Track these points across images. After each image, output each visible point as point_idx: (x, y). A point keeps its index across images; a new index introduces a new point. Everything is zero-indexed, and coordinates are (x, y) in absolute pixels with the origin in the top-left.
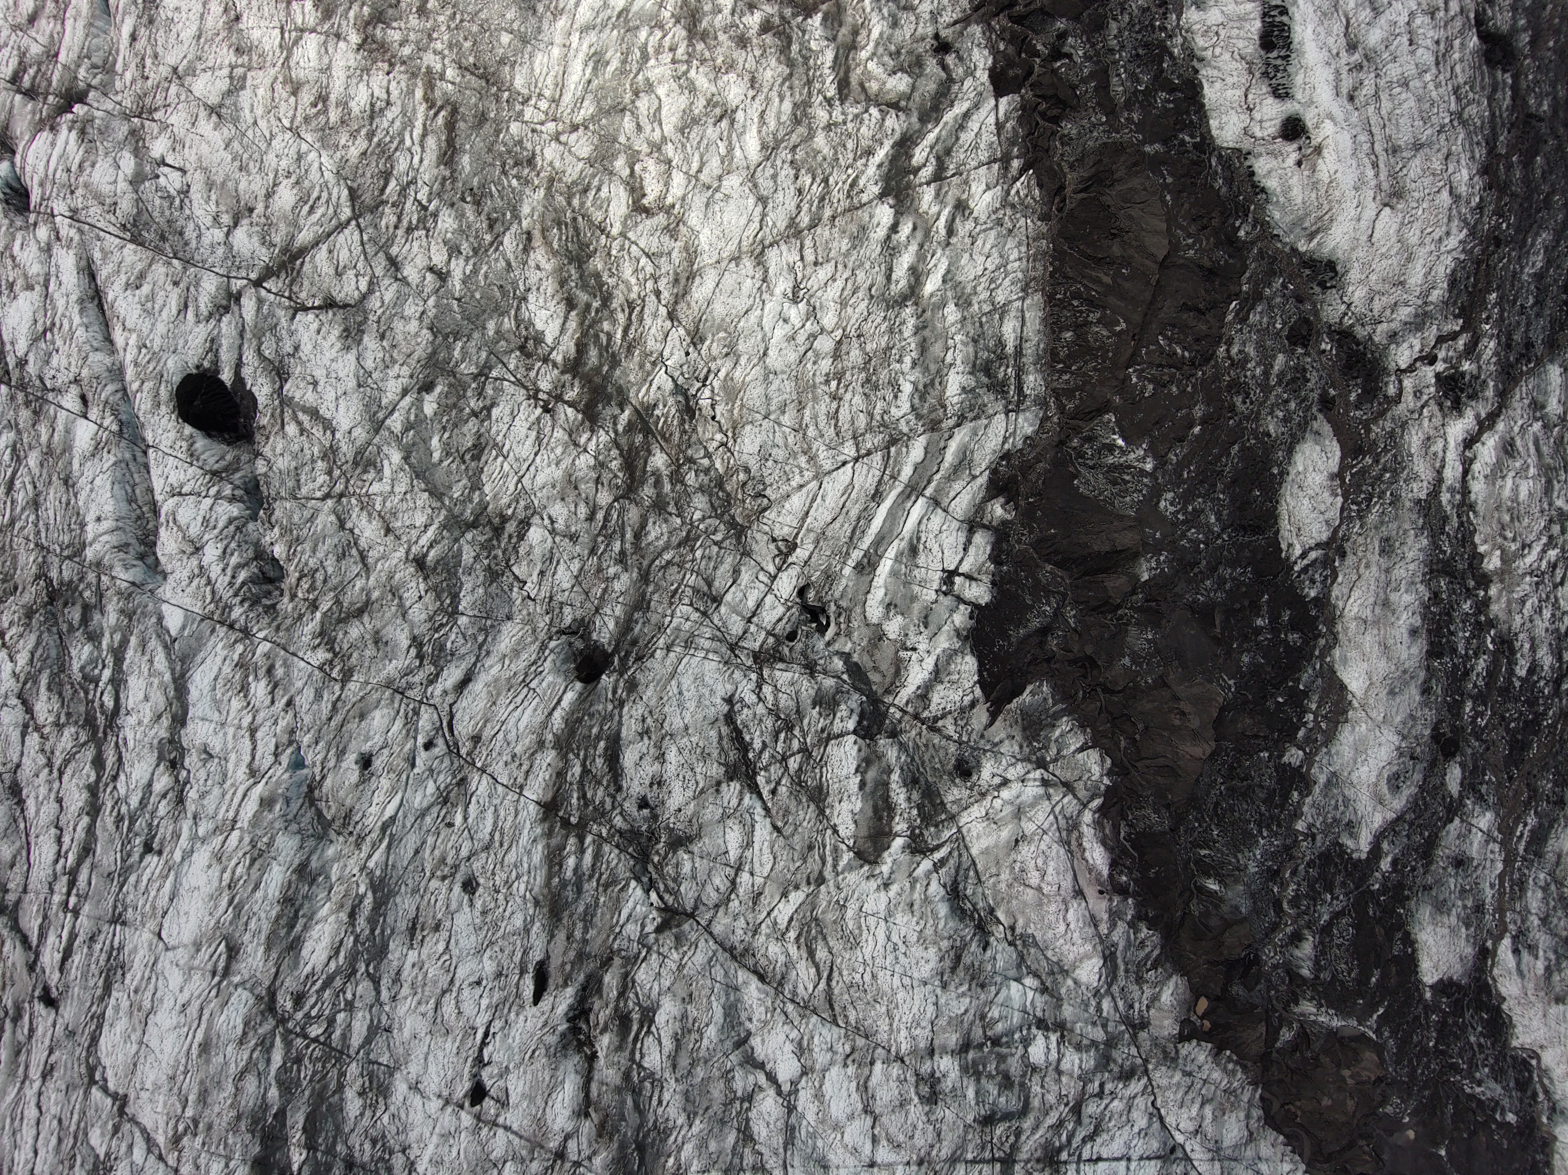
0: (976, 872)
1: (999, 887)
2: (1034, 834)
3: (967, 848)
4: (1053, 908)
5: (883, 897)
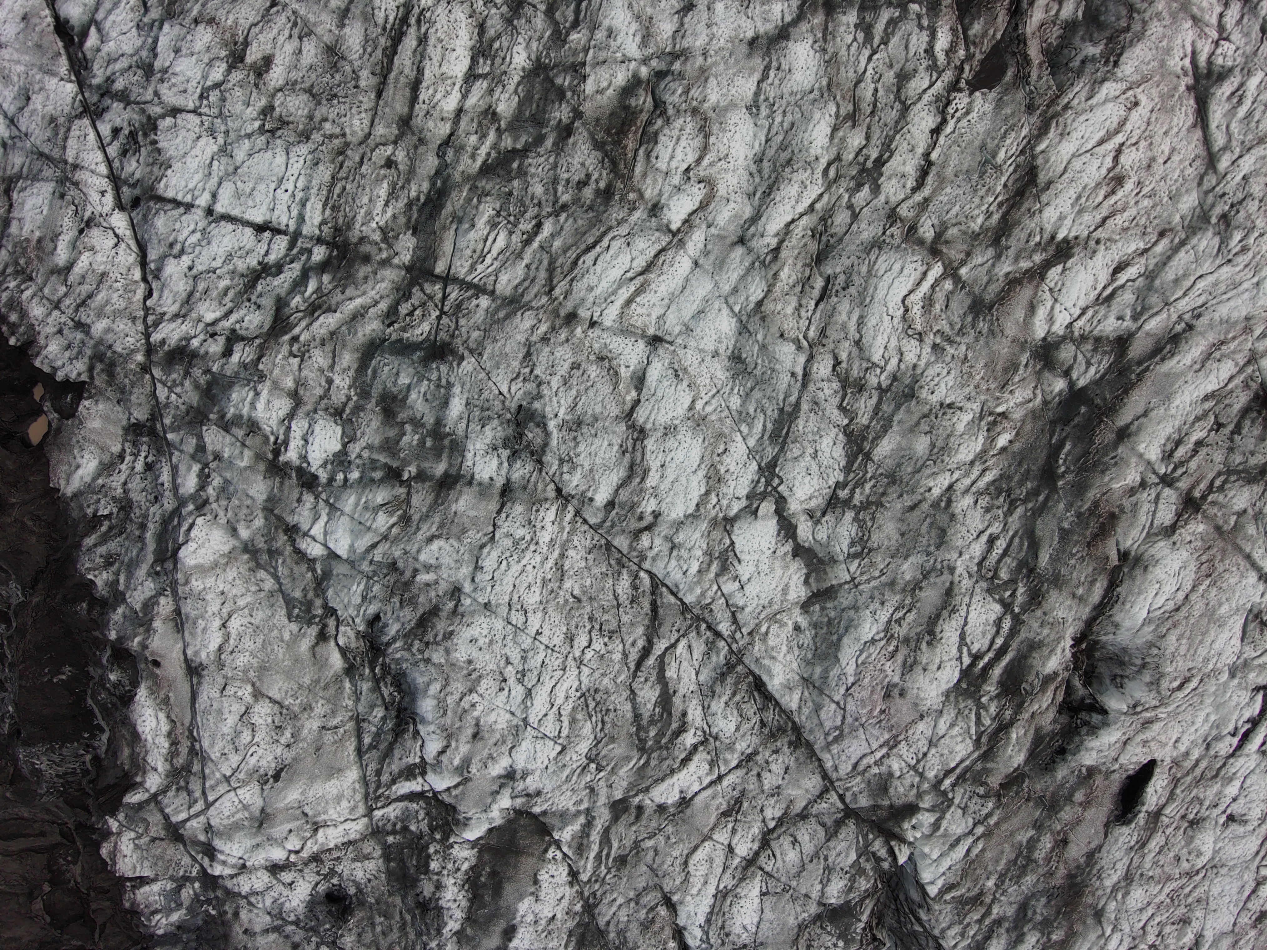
0: (359, 738)
1: (327, 708)
2: (245, 783)
3: (364, 781)
4: (242, 660)
5: (521, 759)
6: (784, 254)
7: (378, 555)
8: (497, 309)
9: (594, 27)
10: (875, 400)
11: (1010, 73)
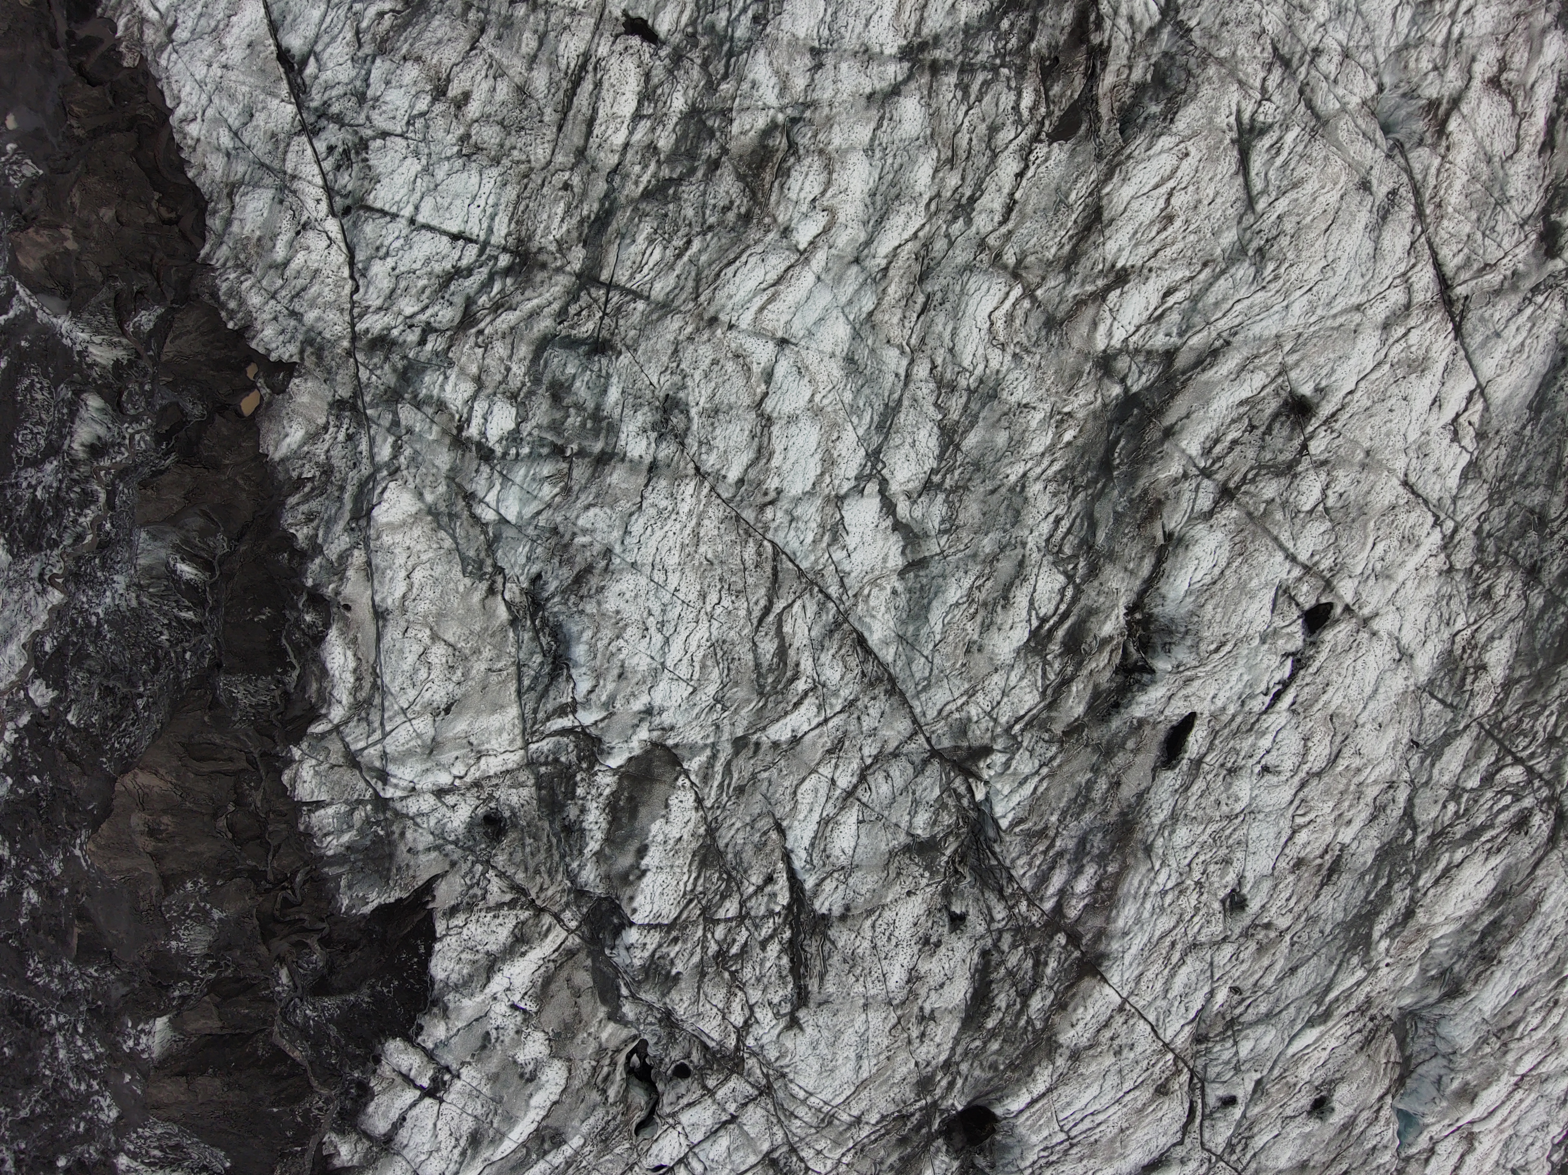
0: (520, 681)
1: (493, 653)
2: (420, 714)
3: (523, 717)
4: (423, 607)
5: (658, 698)
6: (891, 273)
7: (542, 521)
8: (652, 312)
9: (741, 80)
10: (964, 400)
11: (1083, 128)
